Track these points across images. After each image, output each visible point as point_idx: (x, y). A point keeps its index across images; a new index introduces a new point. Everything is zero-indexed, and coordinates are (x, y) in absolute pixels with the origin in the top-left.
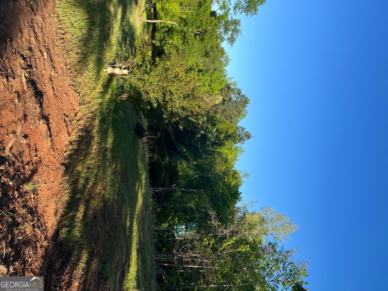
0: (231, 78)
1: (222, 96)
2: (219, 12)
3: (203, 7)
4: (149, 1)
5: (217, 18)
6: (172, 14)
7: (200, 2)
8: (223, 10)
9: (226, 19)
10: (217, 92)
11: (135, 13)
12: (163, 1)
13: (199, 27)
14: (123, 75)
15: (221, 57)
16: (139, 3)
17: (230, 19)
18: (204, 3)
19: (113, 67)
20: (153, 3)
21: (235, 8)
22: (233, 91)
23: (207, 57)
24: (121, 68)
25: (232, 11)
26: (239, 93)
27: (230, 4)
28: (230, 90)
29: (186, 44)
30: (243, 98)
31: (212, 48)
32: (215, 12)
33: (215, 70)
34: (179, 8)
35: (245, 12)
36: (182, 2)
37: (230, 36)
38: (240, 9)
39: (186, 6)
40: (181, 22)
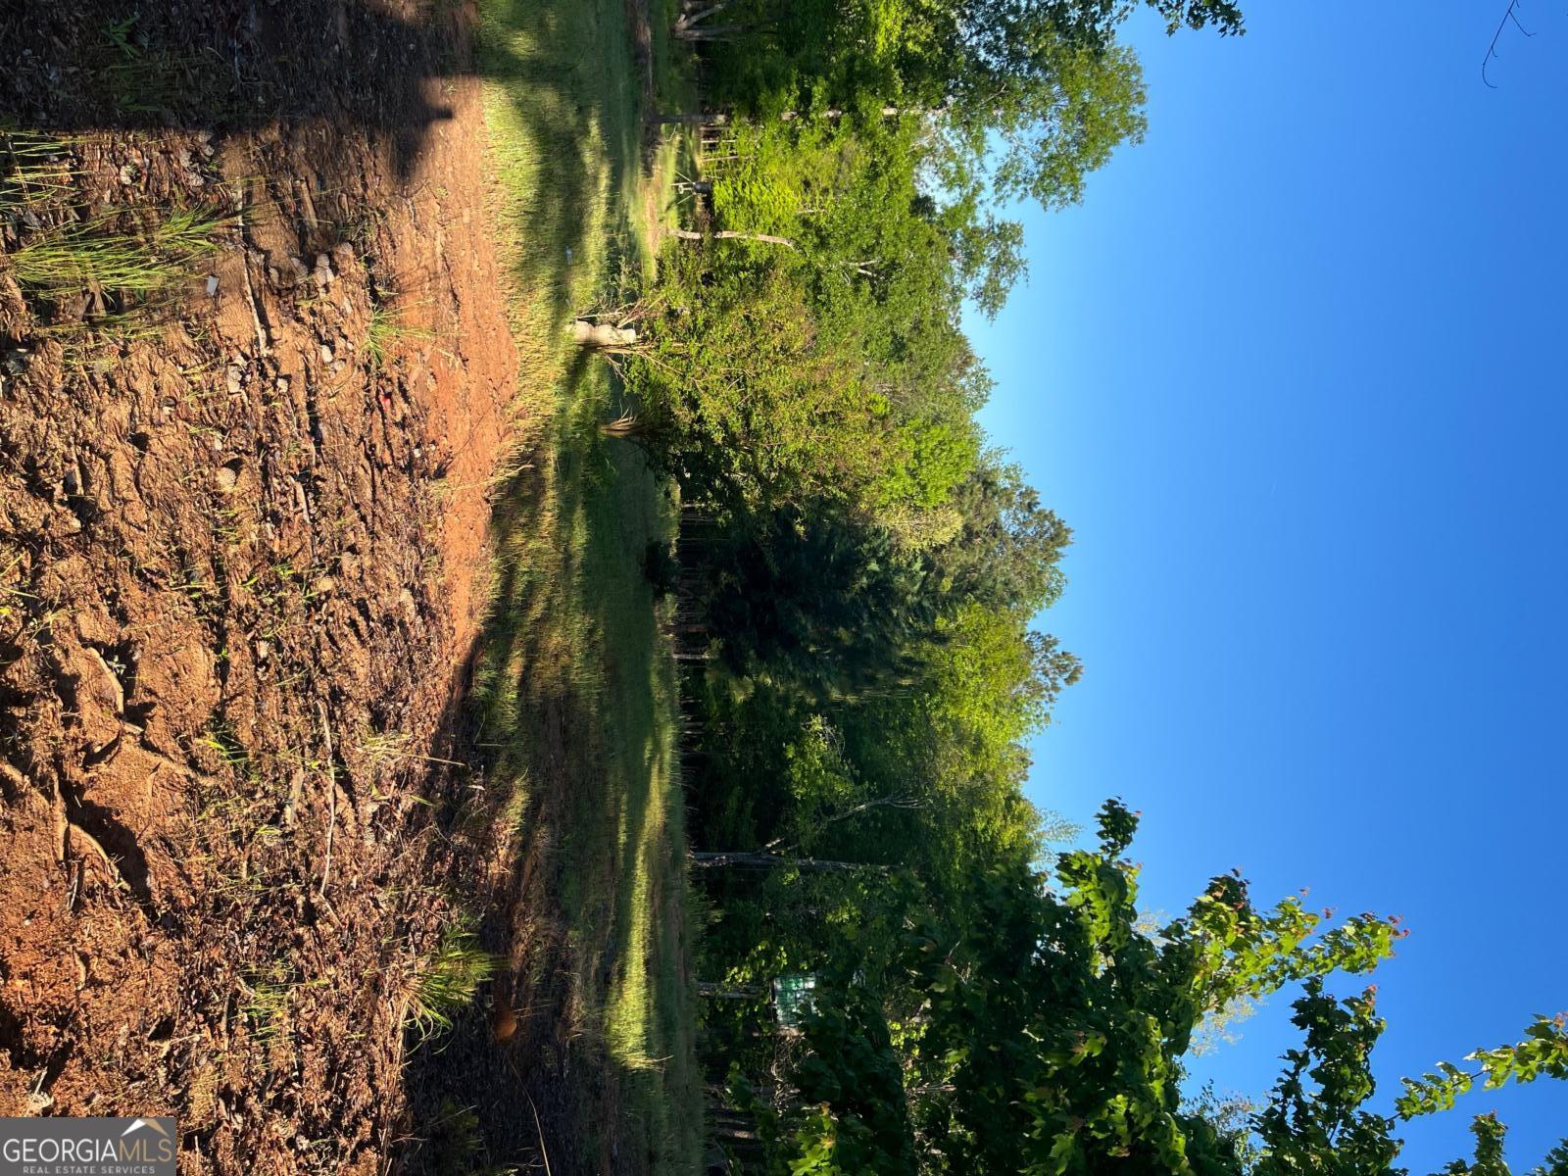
0: (1000, 451)
1: (962, 513)
2: (944, 198)
3: (884, 180)
4: (687, 171)
5: (935, 219)
6: (771, 221)
7: (874, 165)
8: (957, 189)
9: (969, 223)
10: (942, 498)
11: (643, 206)
12: (738, 173)
13: (867, 252)
14: (621, 347)
15: (955, 372)
16: (655, 172)
17: (982, 222)
18: (886, 167)
19: (592, 321)
20: (703, 179)
21: (1001, 181)
22: (1006, 496)
23: (901, 360)
24: (615, 325)
25: (988, 194)
26: (1029, 504)
27: (982, 167)
28: (995, 494)
29: (823, 313)
30: (1047, 523)
31: (917, 327)
32: (927, 199)
33: (934, 422)
34: (798, 199)
35: (1036, 194)
36: (810, 177)
37: (983, 283)
38: (1017, 183)
39: (825, 191)
40: (805, 234)
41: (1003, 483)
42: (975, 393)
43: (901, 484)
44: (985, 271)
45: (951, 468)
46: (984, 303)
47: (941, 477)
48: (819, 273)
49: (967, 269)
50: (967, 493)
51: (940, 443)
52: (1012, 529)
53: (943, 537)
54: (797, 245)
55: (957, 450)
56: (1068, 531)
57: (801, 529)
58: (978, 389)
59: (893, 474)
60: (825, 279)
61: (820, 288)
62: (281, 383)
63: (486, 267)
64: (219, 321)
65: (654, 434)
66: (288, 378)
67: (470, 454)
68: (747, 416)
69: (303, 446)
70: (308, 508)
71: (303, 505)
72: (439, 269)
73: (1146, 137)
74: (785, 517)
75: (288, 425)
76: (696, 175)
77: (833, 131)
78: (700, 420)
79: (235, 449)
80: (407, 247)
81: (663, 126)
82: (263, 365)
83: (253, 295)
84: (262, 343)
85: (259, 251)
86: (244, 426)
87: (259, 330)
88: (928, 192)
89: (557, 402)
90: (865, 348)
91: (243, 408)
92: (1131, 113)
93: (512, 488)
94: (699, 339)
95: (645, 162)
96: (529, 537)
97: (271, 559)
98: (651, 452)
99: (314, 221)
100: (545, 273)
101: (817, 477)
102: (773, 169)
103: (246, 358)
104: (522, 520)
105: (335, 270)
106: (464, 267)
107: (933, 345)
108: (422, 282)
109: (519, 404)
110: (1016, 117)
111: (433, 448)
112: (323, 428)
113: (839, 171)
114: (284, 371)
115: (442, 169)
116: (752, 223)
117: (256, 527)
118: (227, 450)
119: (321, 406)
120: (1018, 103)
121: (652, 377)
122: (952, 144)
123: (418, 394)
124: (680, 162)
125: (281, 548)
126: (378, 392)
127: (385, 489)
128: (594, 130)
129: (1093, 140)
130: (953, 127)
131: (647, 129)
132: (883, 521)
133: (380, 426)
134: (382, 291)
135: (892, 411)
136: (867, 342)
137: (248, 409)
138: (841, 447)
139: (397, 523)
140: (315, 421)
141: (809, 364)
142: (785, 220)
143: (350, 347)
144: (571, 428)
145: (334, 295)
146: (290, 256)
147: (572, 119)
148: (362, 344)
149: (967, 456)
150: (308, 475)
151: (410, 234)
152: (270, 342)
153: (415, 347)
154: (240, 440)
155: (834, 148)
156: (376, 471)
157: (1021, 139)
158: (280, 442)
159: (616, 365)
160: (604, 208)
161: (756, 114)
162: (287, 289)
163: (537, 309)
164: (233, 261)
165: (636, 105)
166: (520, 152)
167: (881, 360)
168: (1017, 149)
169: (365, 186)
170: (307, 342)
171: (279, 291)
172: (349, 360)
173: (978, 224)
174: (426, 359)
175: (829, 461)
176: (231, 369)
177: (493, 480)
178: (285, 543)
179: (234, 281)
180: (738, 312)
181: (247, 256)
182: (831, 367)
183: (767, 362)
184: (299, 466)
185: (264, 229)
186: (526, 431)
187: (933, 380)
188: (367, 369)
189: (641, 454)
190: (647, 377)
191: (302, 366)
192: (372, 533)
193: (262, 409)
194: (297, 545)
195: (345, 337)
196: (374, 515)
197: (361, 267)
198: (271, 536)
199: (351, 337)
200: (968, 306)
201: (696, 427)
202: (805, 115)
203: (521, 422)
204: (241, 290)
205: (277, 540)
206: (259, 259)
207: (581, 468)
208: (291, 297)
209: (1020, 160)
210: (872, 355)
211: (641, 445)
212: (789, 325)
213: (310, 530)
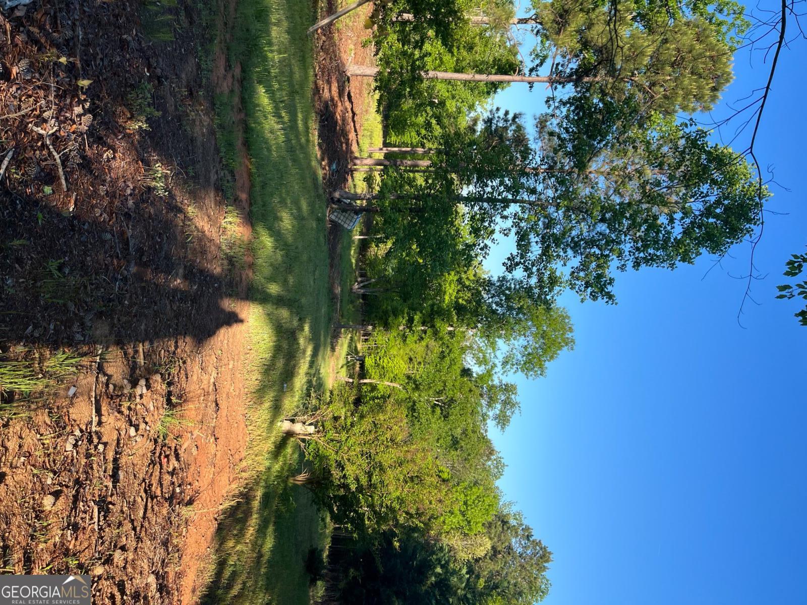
0: (510, 503)
1: (491, 538)
2: (477, 370)
3: (447, 359)
4: (353, 351)
5: (473, 379)
6: (392, 376)
7: (443, 352)
8: (483, 366)
9: (490, 382)
10: (479, 529)
11: (329, 365)
12: (378, 353)
13: (439, 393)
14: (306, 435)
15: (485, 458)
16: (337, 350)
17: (496, 382)
18: (449, 354)
19: (293, 421)
20: (360, 354)
21: (505, 363)
22: (514, 529)
23: (457, 450)
24: (304, 423)
25: (499, 369)
26: (528, 536)
27: (496, 356)
28: (508, 528)
29: (416, 422)
30: (538, 548)
31: (464, 432)
32: (469, 370)
33: (475, 485)
34: (406, 366)
35: (523, 371)
36: (412, 356)
37: (498, 412)
38: (513, 365)
39: (420, 363)
40: (408, 383)
41: (513, 522)
42: (496, 470)
43: (456, 520)
44: (499, 406)
45: (484, 511)
46: (499, 423)
47: (478, 517)
48: (414, 402)
49: (489, 405)
50: (493, 527)
51: (478, 497)
52: (519, 550)
53: (480, 553)
54: (404, 388)
55: (487, 501)
56: (550, 553)
57: (397, 544)
58: (497, 468)
59: (452, 514)
60: (417, 405)
61: (415, 410)
62: (101, 447)
63: (238, 391)
64: (71, 410)
65: (319, 483)
66: (105, 444)
67: (210, 491)
68: (370, 475)
69: (105, 484)
70: (99, 521)
71: (96, 520)
72: (211, 390)
73: (575, 347)
74: (388, 537)
75: (98, 471)
76: (357, 352)
77: (423, 335)
78: (344, 477)
79: (60, 484)
80: (195, 378)
81: (343, 330)
82: (91, 436)
83: (96, 398)
84: (94, 424)
85: (105, 374)
86: (70, 471)
87: (94, 417)
88: (469, 366)
89: (267, 463)
90: (438, 442)
91: (72, 460)
92: (567, 336)
93: (232, 513)
94: (347, 432)
95: (332, 345)
96: (238, 542)
97: (66, 553)
98: (316, 494)
99: (142, 362)
100: (270, 395)
101: (407, 513)
102: (394, 351)
103: (81, 431)
104: (235, 532)
105: (148, 387)
106: (226, 390)
107: (472, 443)
108: (200, 396)
109: (244, 464)
110: (511, 335)
111: (189, 487)
112: (121, 474)
113: (427, 354)
114: (104, 439)
115: (222, 342)
116: (382, 376)
117: (60, 532)
118: (54, 484)
119: (123, 461)
120: (512, 329)
121: (320, 452)
122: (481, 345)
123: (185, 456)
124: (350, 346)
125: (75, 546)
126: (161, 454)
127: (153, 510)
128: (307, 328)
129: (549, 347)
130: (481, 337)
131: (335, 330)
132: (445, 541)
133: (158, 473)
134: (174, 400)
135: (452, 477)
136: (438, 439)
137: (76, 460)
138: (421, 496)
139: (155, 532)
140: (116, 469)
141: (405, 448)
142: (399, 376)
143: (148, 428)
144: (272, 478)
145: (144, 401)
146: (123, 378)
147: (295, 323)
148: (156, 427)
149: (492, 505)
150: (104, 501)
151: (197, 371)
152: (100, 423)
153: (189, 430)
154: (65, 478)
155: (424, 343)
156: (149, 500)
157: (514, 345)
158: (91, 481)
159: (302, 445)
160: (307, 365)
161: (387, 326)
162: (117, 395)
163: (263, 413)
164: (88, 380)
165: (330, 320)
166: (266, 336)
167: (446, 449)
168: (512, 349)
169: (176, 347)
170: (122, 424)
171: (112, 396)
172: (146, 435)
173: (494, 383)
174: (194, 437)
175: (414, 504)
176: (71, 437)
177: (221, 507)
178: (78, 543)
179: (87, 390)
180: (369, 419)
181: (97, 377)
182: (418, 450)
183: (382, 447)
184: (100, 496)
185: (111, 364)
186: (246, 479)
187: (474, 462)
188: (156, 441)
189: (310, 494)
190: (318, 452)
191: (115, 438)
192: (138, 538)
193: (83, 461)
194: (86, 544)
195: (146, 423)
196: (142, 526)
197: (164, 387)
198: (69, 538)
199: (150, 423)
200: (491, 423)
201: (342, 480)
202: (410, 328)
203: (243, 474)
204: (89, 394)
205: (73, 541)
206: (103, 379)
207: (276, 501)
208: (118, 400)
209: (514, 354)
210: (441, 446)
211: (312, 490)
212: (395, 427)
213: (96, 535)
